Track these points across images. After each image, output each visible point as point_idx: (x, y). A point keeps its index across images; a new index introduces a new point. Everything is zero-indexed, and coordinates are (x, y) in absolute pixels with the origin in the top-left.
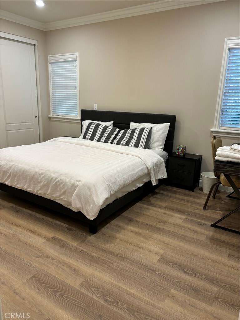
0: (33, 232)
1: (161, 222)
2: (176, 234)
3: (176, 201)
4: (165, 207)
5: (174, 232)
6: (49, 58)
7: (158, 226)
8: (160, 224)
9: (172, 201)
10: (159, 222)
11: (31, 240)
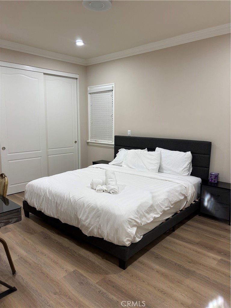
0: (56, 263)
1: (192, 262)
2: (208, 279)
3: (211, 236)
4: (198, 244)
5: (206, 277)
6: (88, 89)
7: (188, 267)
8: (190, 264)
9: (206, 236)
10: (190, 262)
11: (52, 272)
